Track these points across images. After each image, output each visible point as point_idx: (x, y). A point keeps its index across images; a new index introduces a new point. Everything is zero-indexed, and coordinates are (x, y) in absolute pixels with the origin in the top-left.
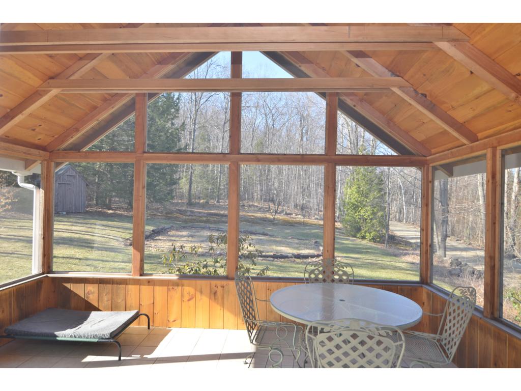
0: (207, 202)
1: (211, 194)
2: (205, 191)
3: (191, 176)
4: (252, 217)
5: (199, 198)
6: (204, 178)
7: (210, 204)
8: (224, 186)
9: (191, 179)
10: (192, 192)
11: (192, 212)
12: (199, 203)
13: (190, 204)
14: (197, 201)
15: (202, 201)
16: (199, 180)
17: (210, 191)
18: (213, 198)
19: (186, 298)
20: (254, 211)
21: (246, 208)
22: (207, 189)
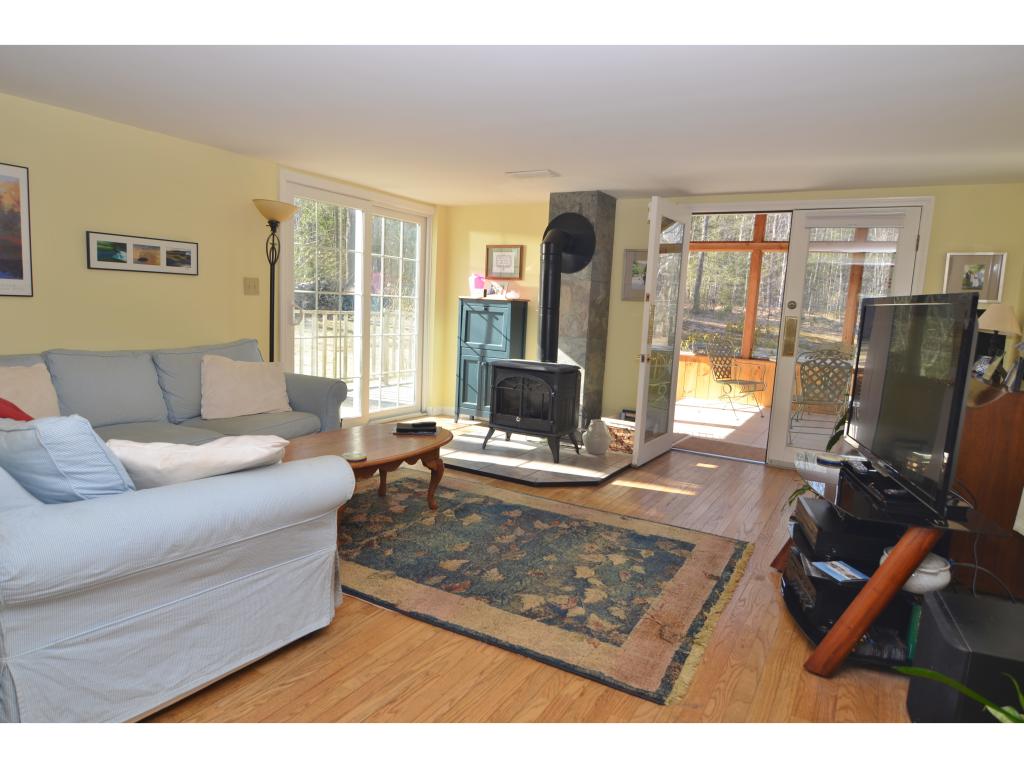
0: (728, 310)
1: (738, 294)
2: (726, 288)
3: (702, 261)
4: (817, 341)
5: (714, 301)
6: (725, 263)
7: (734, 314)
8: (765, 280)
9: (701, 266)
10: (702, 291)
11: (699, 325)
12: (712, 311)
13: (696, 312)
14: (710, 307)
15: (718, 308)
16: (717, 268)
17: (735, 288)
18: (740, 304)
19: (702, 373)
20: (823, 331)
21: (807, 325)
22: (730, 285)
